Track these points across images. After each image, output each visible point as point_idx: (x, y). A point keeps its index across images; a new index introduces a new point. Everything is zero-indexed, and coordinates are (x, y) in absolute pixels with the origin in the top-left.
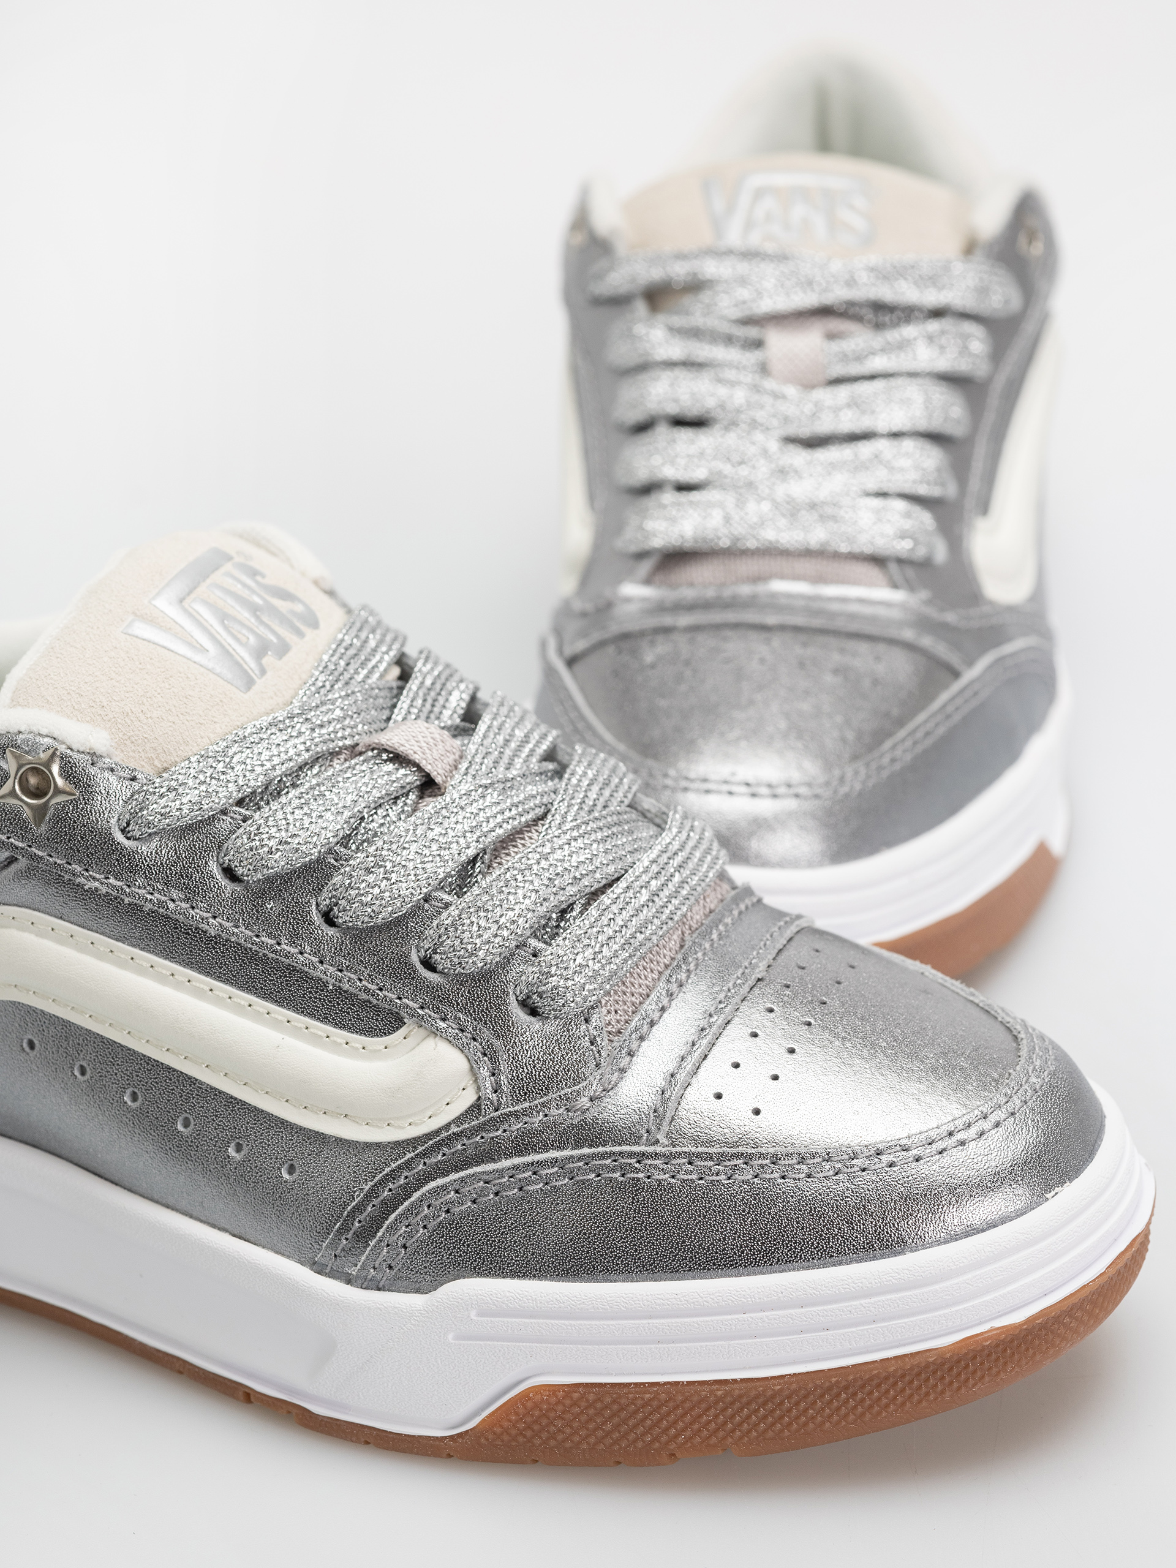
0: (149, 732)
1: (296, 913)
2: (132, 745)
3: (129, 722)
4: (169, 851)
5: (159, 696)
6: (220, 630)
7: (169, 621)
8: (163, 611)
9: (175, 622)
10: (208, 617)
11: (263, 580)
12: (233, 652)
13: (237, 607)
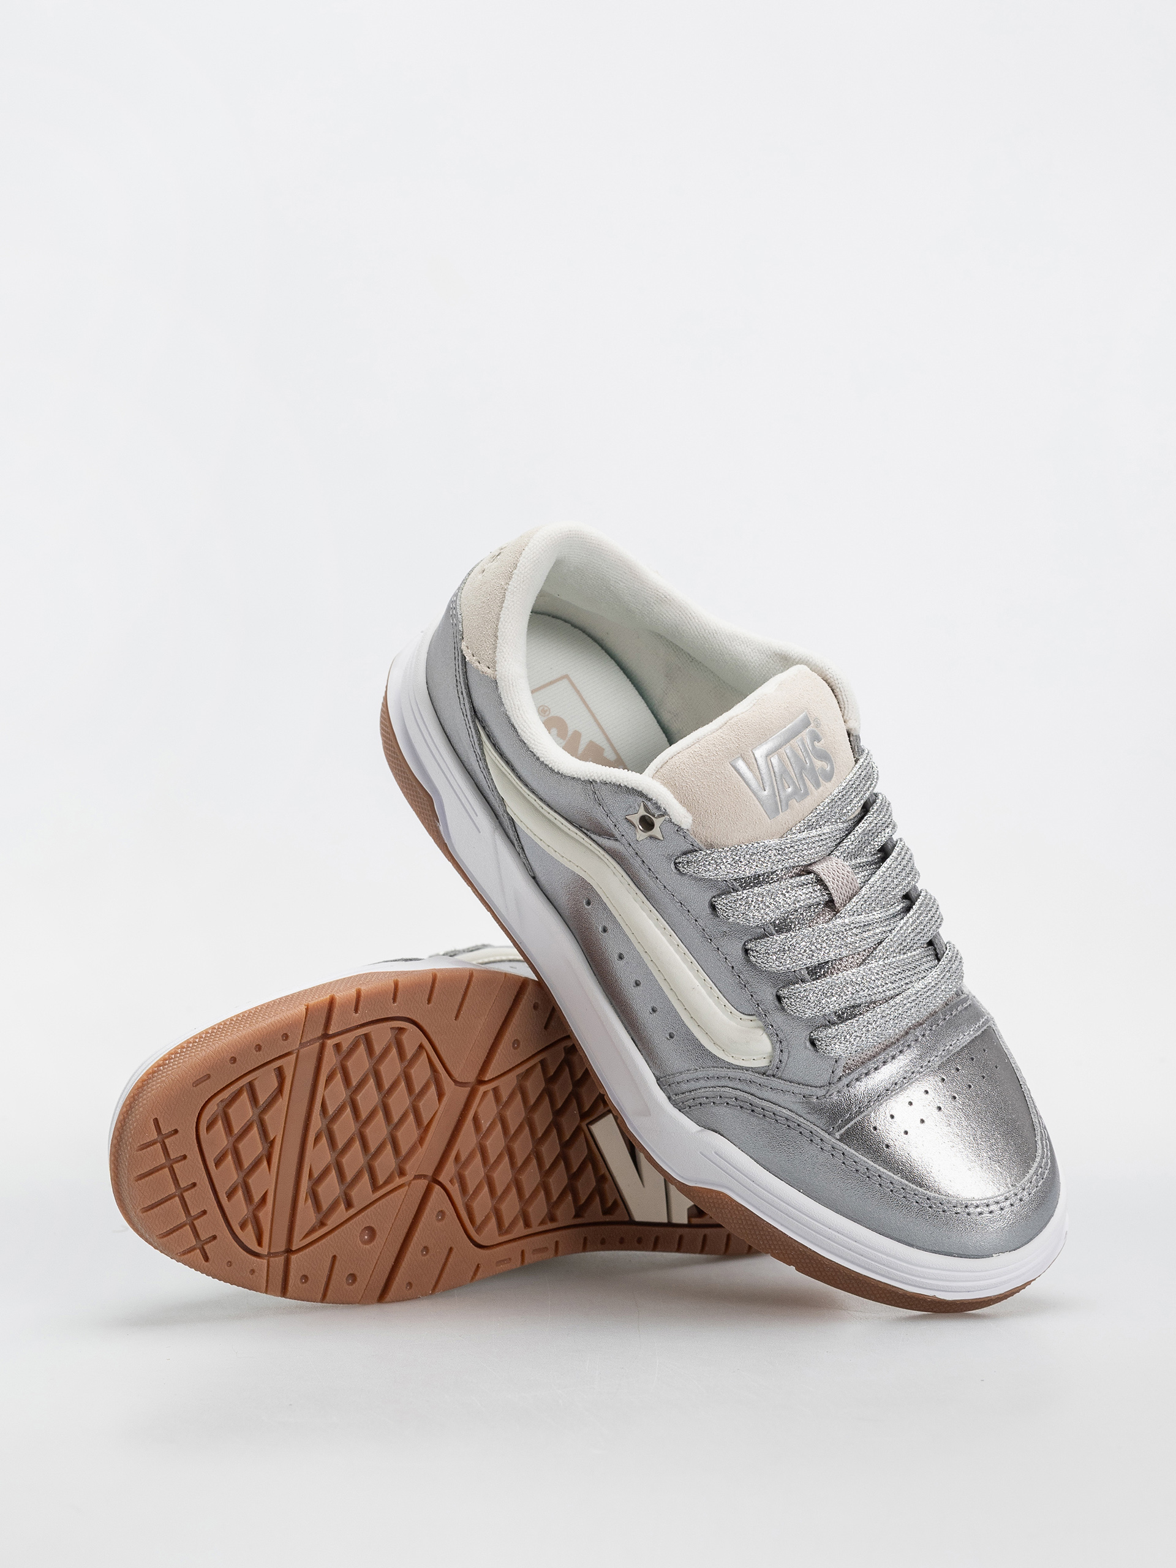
0: (712, 825)
2: (702, 827)
3: (706, 816)
5: (727, 809)
6: (778, 779)
7: (756, 766)
8: (756, 759)
9: (758, 768)
10: (776, 769)
11: (818, 744)
12: (777, 794)
13: (794, 765)
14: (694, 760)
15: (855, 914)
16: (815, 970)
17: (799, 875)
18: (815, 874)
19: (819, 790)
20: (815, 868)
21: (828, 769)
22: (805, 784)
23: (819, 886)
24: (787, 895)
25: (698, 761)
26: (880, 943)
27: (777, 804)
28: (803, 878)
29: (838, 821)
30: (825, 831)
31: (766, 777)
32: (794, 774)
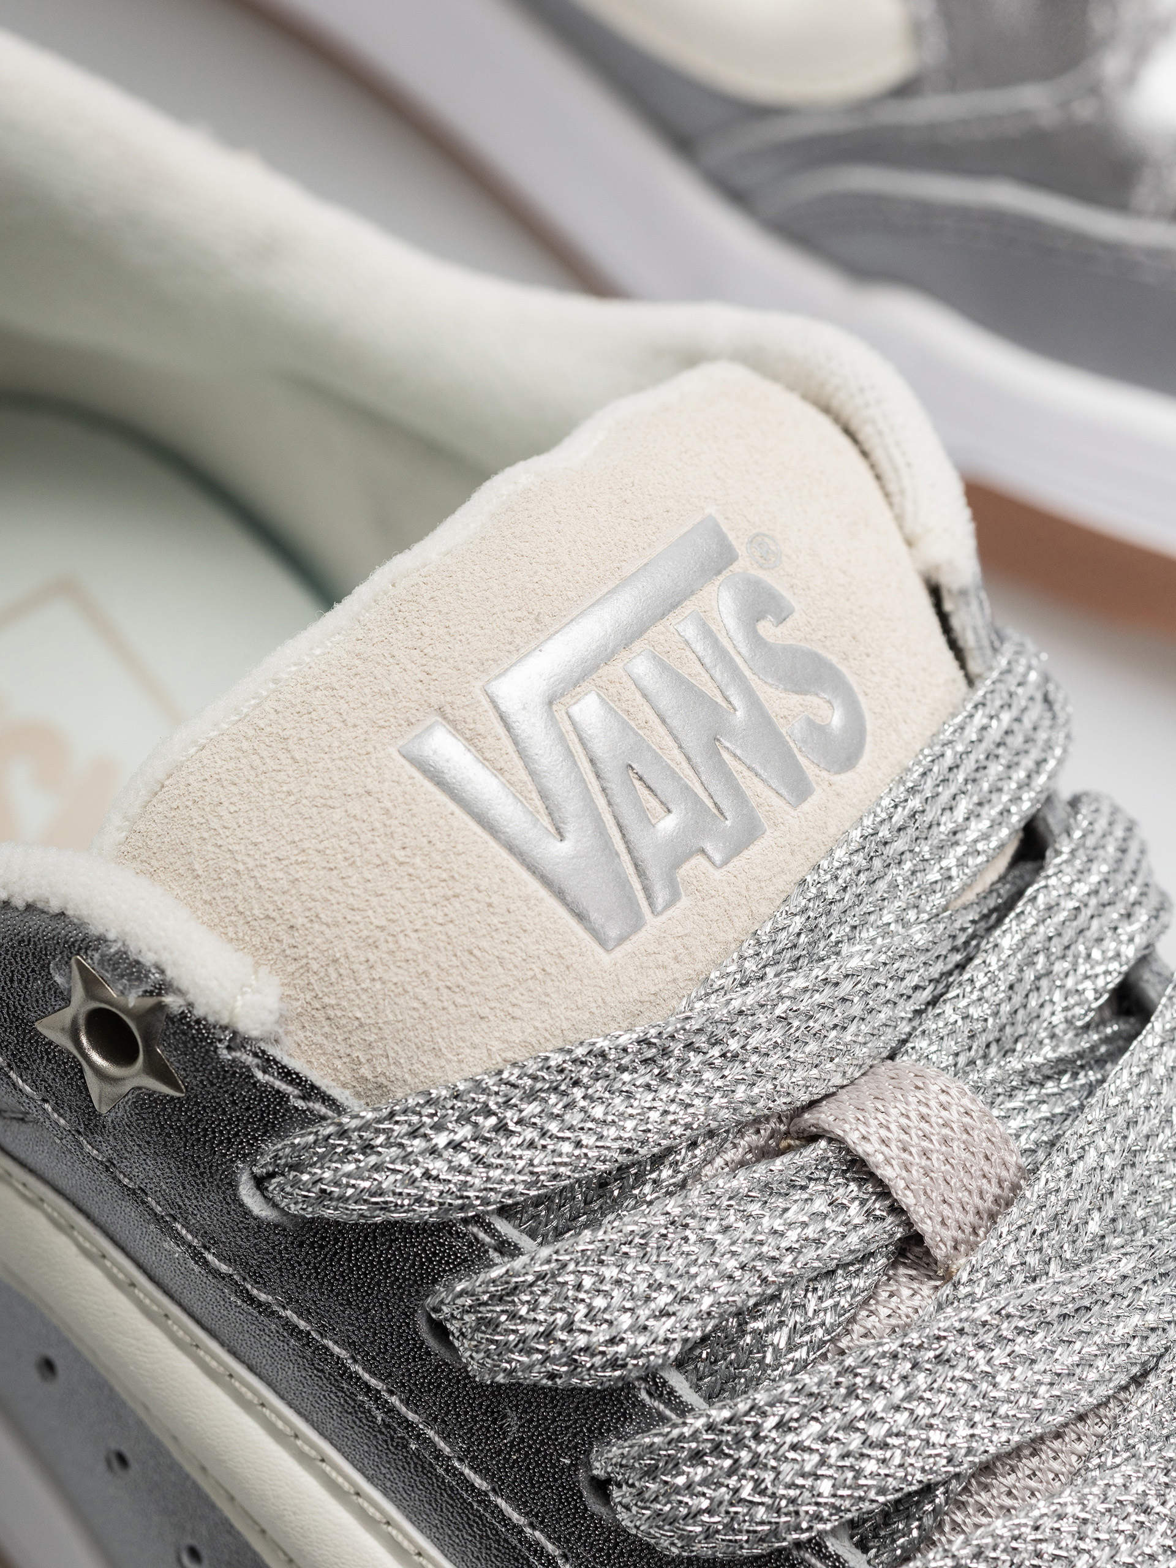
0: (368, 1009)
1: (545, 1457)
2: (325, 1023)
3: (334, 976)
4: (336, 1253)
5: (414, 935)
6: (614, 787)
7: (511, 748)
8: (503, 718)
9: (522, 753)
10: (600, 748)
11: (783, 629)
12: (620, 847)
13: (674, 723)
14: (257, 762)
15: (1019, 1278)
16: (887, 1525)
17: (765, 1154)
18: (830, 1140)
19: (806, 806)
20: (824, 1117)
21: (836, 719)
22: (737, 792)
23: (853, 1186)
24: (723, 1241)
25: (271, 764)
26: (1139, 1380)
27: (624, 884)
28: (778, 1164)
29: (911, 915)
30: (854, 963)
31: (560, 784)
32: (681, 758)
